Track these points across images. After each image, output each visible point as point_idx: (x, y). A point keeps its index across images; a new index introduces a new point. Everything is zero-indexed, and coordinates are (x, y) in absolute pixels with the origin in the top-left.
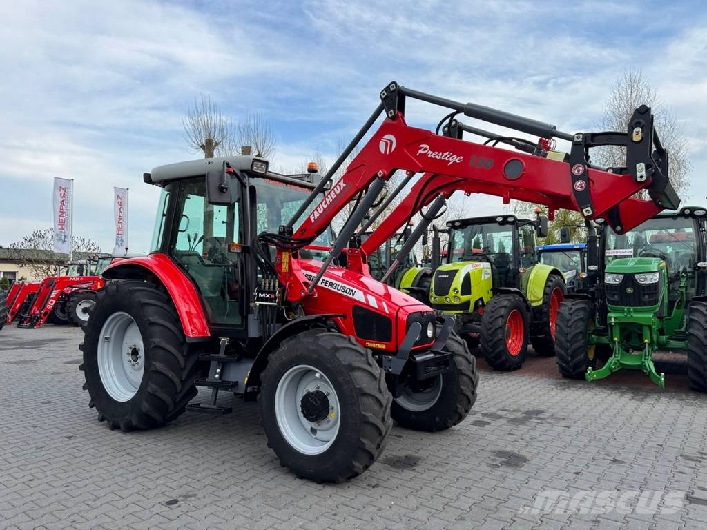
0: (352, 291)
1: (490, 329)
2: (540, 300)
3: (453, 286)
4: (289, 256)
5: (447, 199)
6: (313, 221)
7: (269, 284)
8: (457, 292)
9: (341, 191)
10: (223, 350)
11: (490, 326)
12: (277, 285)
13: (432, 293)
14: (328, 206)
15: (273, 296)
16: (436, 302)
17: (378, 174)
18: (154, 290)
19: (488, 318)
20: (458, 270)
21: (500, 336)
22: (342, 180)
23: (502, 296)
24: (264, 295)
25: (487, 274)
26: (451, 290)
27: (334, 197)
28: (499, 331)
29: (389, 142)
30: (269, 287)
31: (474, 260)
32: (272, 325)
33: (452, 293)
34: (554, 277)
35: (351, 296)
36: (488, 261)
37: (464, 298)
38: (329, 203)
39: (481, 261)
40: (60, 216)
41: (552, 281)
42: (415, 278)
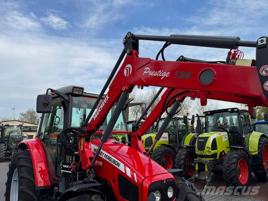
0: (119, 163)
1: (228, 170)
2: (257, 151)
3: (207, 145)
4: (84, 140)
6: (94, 120)
7: (70, 159)
8: (209, 149)
10: (55, 194)
11: (228, 168)
12: (74, 160)
13: (196, 149)
14: (101, 110)
15: (70, 167)
16: (199, 154)
17: (123, 89)
19: (226, 164)
20: (209, 137)
21: (234, 174)
22: (107, 95)
23: (234, 151)
24: (66, 166)
25: (226, 138)
26: (206, 147)
27: (104, 105)
28: (233, 171)
29: (128, 69)
30: (69, 161)
31: (218, 131)
33: (206, 149)
34: (263, 139)
35: (117, 167)
36: (226, 131)
37: (213, 152)
38: (101, 109)
39: (222, 132)
41: (262, 141)
42: (191, 139)
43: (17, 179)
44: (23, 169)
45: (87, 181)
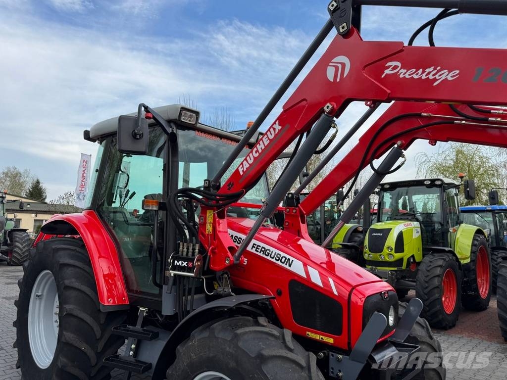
0: (289, 259)
1: (427, 288)
2: (468, 258)
3: (387, 244)
4: (214, 215)
5: (405, 150)
6: (241, 173)
7: (188, 249)
8: (391, 250)
9: (276, 135)
10: (140, 321)
11: (427, 285)
12: (197, 251)
13: (366, 250)
14: (260, 154)
15: (190, 265)
16: (370, 259)
17: (325, 108)
18: (78, 249)
19: (424, 277)
20: (391, 229)
21: (437, 295)
22: (277, 122)
23: (436, 255)
24: (180, 262)
25: (418, 232)
26: (385, 248)
27: (266, 143)
28: (436, 290)
29: (340, 66)
30: (187, 252)
31: (404, 219)
32: (189, 297)
33: (386, 251)
34: (479, 237)
35: (287, 267)
36: (417, 220)
37: (398, 256)
38: (260, 151)
39: (411, 220)
40: (82, 181)
41: (477, 240)
42: (346, 234)
43: (43, 292)
44: (69, 271)
45: (221, 292)
